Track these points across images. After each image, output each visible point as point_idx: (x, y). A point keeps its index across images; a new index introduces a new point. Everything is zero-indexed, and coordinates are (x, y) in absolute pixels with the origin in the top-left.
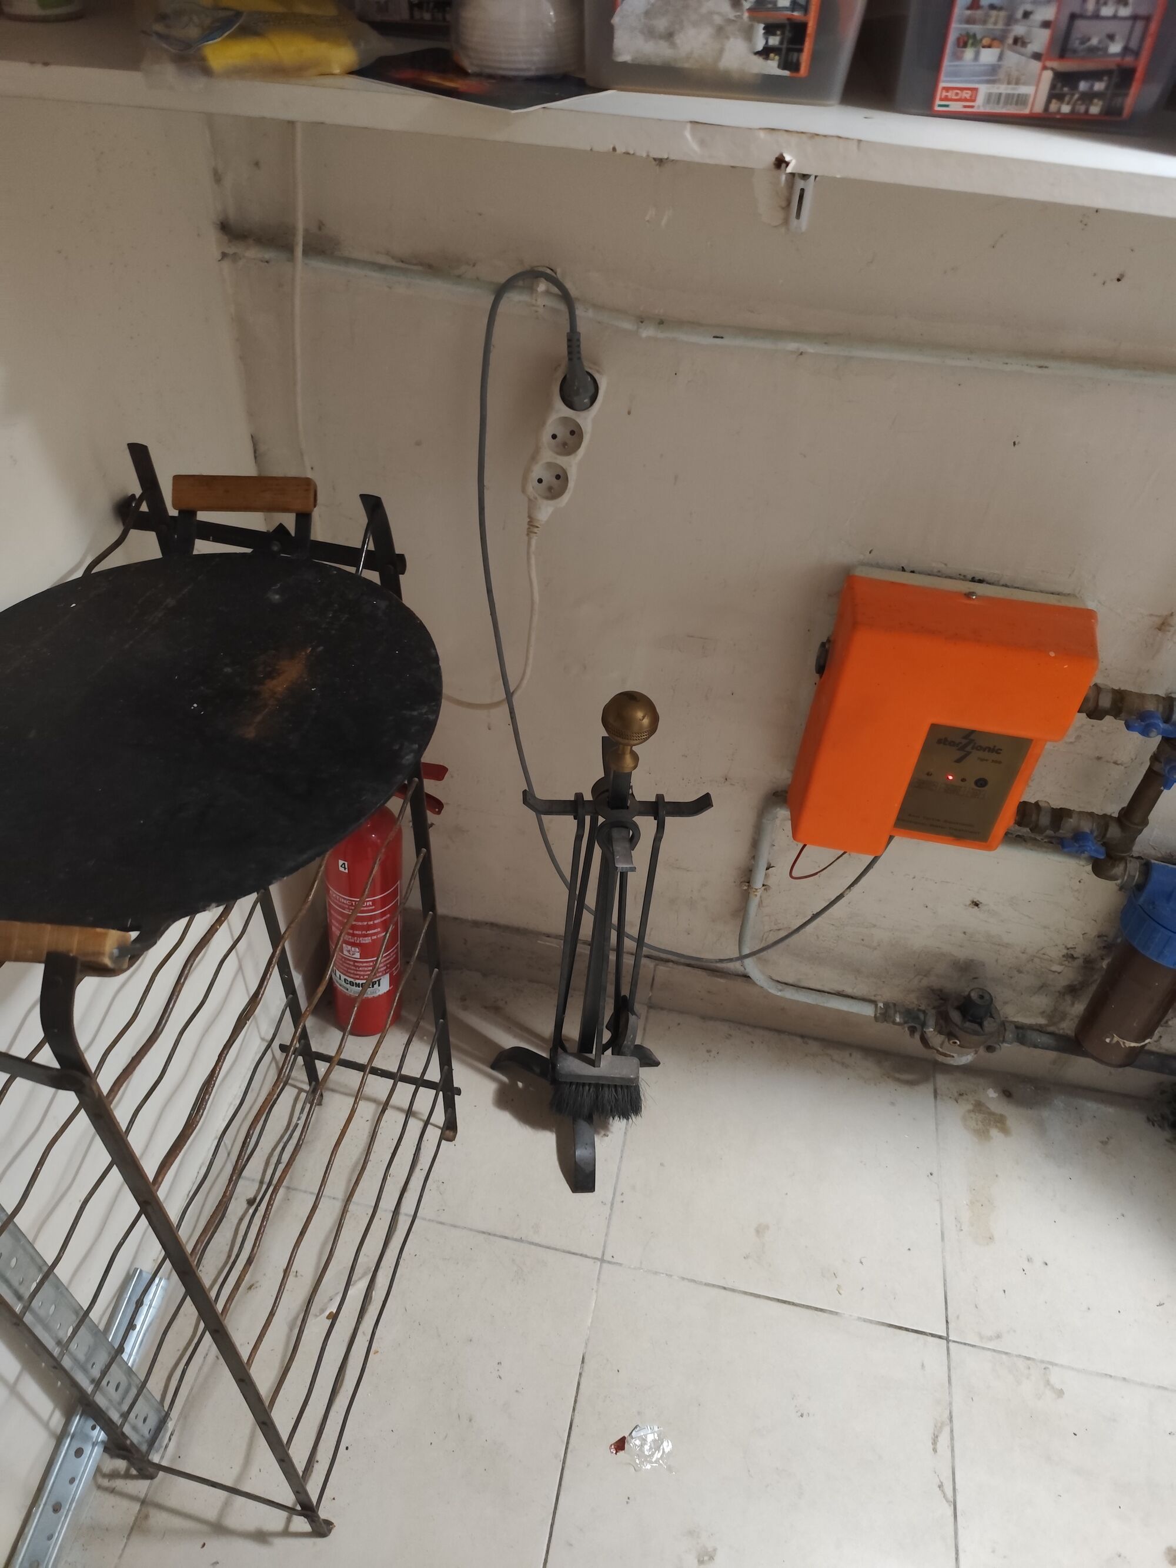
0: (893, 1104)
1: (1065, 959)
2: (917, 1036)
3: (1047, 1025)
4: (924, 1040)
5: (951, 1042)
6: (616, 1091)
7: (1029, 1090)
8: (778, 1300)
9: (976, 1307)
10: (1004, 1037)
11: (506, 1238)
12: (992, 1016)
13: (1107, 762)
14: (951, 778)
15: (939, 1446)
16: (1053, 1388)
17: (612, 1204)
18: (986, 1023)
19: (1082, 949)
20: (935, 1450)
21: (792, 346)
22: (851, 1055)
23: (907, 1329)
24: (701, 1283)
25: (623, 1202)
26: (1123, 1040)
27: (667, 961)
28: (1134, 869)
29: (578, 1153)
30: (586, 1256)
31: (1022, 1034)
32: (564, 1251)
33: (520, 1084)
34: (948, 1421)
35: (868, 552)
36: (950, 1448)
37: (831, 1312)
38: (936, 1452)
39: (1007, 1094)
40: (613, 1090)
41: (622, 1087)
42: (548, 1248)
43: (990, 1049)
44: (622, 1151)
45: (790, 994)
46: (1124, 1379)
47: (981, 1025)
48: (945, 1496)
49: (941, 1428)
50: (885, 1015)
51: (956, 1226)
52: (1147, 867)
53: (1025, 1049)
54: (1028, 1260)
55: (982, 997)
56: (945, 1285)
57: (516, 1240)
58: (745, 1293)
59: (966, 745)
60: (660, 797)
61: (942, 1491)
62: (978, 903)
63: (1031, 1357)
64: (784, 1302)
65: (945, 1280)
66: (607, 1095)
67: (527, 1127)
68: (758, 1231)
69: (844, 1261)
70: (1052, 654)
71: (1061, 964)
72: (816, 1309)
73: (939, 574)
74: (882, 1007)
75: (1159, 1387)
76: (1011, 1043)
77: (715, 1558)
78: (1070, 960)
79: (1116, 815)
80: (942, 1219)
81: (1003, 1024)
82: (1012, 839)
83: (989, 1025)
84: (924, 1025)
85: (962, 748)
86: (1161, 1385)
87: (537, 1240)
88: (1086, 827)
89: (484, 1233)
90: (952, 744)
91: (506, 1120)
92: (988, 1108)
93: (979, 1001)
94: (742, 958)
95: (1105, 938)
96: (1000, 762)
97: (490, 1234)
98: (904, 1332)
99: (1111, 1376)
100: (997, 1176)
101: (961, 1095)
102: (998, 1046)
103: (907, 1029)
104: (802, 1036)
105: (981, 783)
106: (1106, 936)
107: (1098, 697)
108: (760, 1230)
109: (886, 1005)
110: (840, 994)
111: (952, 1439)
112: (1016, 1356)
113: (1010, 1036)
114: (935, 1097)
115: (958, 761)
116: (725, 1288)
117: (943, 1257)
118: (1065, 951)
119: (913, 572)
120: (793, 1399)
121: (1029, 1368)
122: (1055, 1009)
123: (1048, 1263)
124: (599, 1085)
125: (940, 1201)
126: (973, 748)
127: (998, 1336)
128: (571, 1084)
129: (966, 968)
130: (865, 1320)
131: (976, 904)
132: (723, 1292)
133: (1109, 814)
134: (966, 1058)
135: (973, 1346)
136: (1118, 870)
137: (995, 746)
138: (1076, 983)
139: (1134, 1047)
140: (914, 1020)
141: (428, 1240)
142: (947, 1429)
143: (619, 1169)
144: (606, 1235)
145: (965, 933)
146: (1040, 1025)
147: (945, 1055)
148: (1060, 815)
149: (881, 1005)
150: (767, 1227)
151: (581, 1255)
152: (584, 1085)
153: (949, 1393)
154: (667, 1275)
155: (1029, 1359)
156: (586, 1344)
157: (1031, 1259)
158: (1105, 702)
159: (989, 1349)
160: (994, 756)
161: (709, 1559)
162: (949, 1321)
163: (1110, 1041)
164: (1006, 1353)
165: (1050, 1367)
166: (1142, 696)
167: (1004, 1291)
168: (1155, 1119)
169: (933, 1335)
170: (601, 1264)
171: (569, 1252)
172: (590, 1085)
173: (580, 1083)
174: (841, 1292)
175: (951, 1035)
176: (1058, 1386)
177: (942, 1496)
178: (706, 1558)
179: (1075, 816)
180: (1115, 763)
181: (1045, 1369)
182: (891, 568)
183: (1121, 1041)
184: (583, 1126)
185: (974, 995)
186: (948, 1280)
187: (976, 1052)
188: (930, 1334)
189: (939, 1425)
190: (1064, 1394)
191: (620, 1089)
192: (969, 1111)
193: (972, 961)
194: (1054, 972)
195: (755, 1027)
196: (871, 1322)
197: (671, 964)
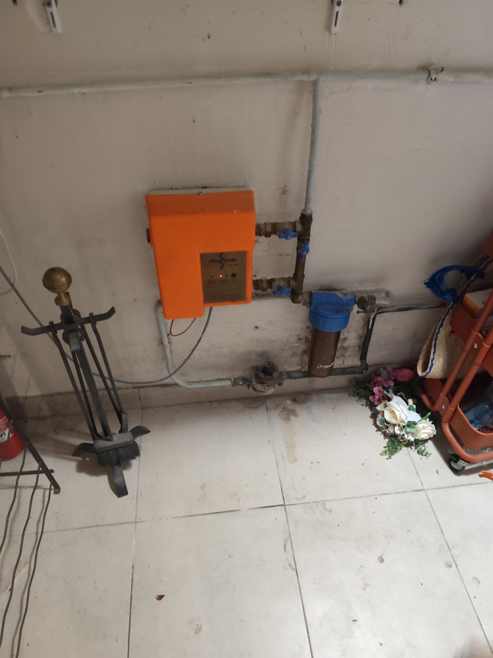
0: (250, 418)
1: (298, 340)
2: (251, 387)
3: (301, 369)
4: (254, 389)
5: (263, 386)
6: (125, 449)
7: (303, 396)
8: (214, 513)
9: (294, 488)
10: (283, 378)
11: (90, 527)
12: (275, 371)
13: (284, 255)
14: (221, 276)
15: (287, 549)
16: (328, 510)
17: (137, 497)
18: (274, 375)
19: (303, 334)
20: (285, 551)
21: (76, 90)
22: (231, 403)
23: (268, 507)
24: (180, 517)
25: (141, 494)
26: (323, 366)
27: (143, 387)
28: (306, 296)
29: (116, 481)
30: (128, 523)
31: (290, 375)
32: (118, 524)
33: (88, 459)
34: (289, 538)
35: (154, 184)
36: (291, 548)
37: (237, 510)
38: (286, 551)
39: (295, 400)
40: (123, 449)
41: (126, 446)
42: (111, 525)
43: (280, 384)
44: (139, 473)
45: (195, 386)
46: (354, 497)
47: (272, 375)
48: (292, 568)
49: (287, 541)
50: (235, 383)
51: (282, 459)
52: (311, 294)
53: (293, 381)
54: (311, 463)
55: (269, 364)
56: (281, 484)
57: (95, 526)
58: (200, 515)
59: (222, 260)
60: (91, 314)
61: (291, 566)
62: (257, 327)
63: (318, 501)
64: (217, 513)
65: (280, 482)
66: (121, 452)
67: (94, 476)
68: (202, 488)
69: (239, 488)
70: (235, 212)
71: (297, 343)
72: (231, 511)
73: (187, 188)
74: (233, 380)
75: (367, 496)
76: (286, 380)
77: (202, 629)
78: (300, 340)
79: (292, 276)
80: (276, 458)
81: (281, 373)
82: (256, 296)
83: (275, 375)
84: (251, 382)
85: (220, 262)
86: (367, 495)
87: (104, 523)
88: (282, 284)
89: (80, 528)
90: (216, 261)
91: (84, 477)
92: (288, 408)
93: (268, 366)
94: (170, 375)
95: (310, 328)
96: (237, 265)
97: (82, 528)
98: (267, 508)
99: (348, 498)
100: (295, 434)
101: (277, 406)
102: (283, 383)
103: (246, 386)
104: (210, 402)
105: (234, 275)
106: (309, 327)
107: (266, 227)
108: (202, 487)
109: (235, 379)
110: (219, 380)
111: (292, 544)
112: (312, 502)
113: (285, 377)
114: (267, 410)
115: (221, 268)
116: (191, 516)
117: (279, 473)
118: (297, 337)
119: (176, 189)
120: (226, 551)
121: (317, 506)
122: (302, 362)
123: (319, 462)
124: (116, 448)
125: (274, 451)
126: (225, 261)
127: (304, 497)
128: (103, 452)
129: (263, 354)
130: (251, 509)
131: (257, 328)
132: (191, 518)
133: (290, 277)
134: (271, 391)
135: (295, 504)
136: (300, 298)
137: (233, 258)
138: (306, 349)
139: (328, 367)
140: (246, 381)
141: (53, 540)
142: (289, 541)
143: (138, 481)
144: (136, 511)
145: (257, 340)
146: (299, 370)
147: (263, 392)
148: (270, 282)
149: (233, 379)
150: (205, 484)
151: (126, 523)
152: (109, 451)
153: (288, 526)
154: (165, 519)
155: (317, 502)
156: (133, 560)
157: (312, 462)
158: (269, 229)
159: (301, 504)
160: (234, 263)
161: (200, 630)
162: (284, 498)
163: (319, 367)
164: (308, 503)
165: (325, 502)
166: (283, 224)
167: (304, 479)
168: (351, 393)
169: (278, 506)
170: (135, 524)
171: (120, 524)
172: (112, 450)
173: (107, 450)
174: (239, 501)
175: (262, 383)
176: (329, 509)
177: (291, 568)
178: (198, 631)
179: (276, 281)
180: (287, 255)
181: (323, 504)
182: (166, 189)
183: (323, 367)
184: (117, 468)
185: (266, 365)
186: (282, 481)
187: (275, 387)
188: (277, 505)
189: (286, 540)
190: (332, 511)
191: (126, 448)
192: (281, 412)
193: (264, 351)
194: (296, 347)
195: (189, 404)
196: (253, 509)
197: (145, 388)
